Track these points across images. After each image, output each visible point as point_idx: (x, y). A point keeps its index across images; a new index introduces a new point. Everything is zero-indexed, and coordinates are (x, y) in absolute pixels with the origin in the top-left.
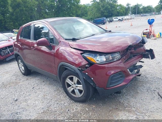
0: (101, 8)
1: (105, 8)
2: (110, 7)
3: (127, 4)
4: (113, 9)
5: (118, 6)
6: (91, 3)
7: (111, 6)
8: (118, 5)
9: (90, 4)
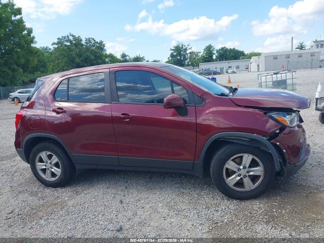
0: (75, 58)
1: (82, 58)
2: (93, 57)
3: (122, 54)
4: (98, 61)
5: (107, 56)
6: (52, 47)
7: (95, 56)
8: (106, 54)
9: (50, 49)
